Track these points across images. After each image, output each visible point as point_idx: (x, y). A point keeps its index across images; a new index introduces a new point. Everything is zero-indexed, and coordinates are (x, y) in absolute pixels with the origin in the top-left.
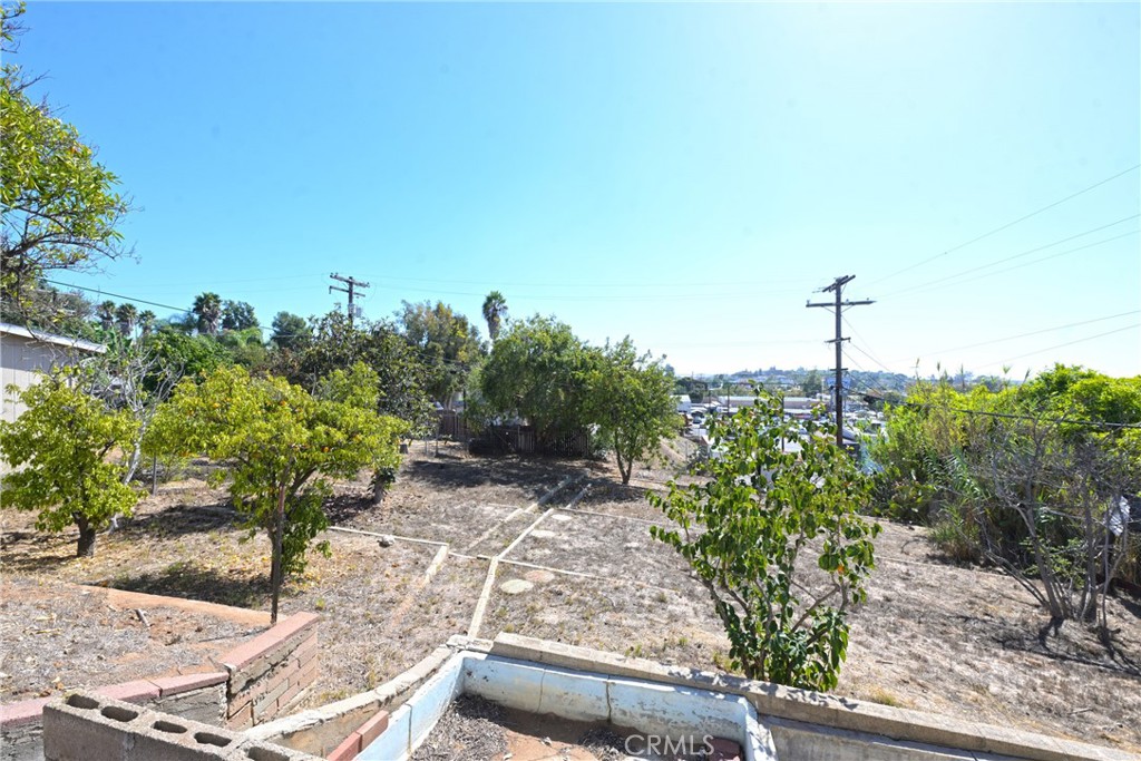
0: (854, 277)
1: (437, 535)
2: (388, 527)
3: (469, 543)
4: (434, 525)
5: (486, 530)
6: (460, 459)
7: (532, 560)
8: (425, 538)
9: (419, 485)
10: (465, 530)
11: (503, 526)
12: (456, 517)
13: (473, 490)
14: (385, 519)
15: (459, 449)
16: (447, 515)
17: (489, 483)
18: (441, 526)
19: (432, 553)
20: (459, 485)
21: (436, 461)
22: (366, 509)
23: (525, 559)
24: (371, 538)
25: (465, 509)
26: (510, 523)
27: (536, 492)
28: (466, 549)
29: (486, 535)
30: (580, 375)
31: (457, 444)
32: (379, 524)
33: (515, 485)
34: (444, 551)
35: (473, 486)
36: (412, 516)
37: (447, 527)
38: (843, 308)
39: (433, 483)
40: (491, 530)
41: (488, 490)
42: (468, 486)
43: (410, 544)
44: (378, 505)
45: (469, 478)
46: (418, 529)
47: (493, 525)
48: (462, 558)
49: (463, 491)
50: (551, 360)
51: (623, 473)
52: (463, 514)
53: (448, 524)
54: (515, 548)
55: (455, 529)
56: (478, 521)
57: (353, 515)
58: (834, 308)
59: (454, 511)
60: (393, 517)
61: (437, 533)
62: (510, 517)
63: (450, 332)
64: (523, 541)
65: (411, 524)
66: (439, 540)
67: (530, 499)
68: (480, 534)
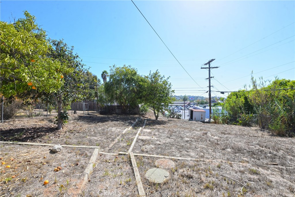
0: (215, 59)
1: (91, 142)
2: (62, 140)
3: (109, 145)
4: (89, 137)
5: (116, 138)
6: (96, 115)
7: (147, 152)
8: (83, 144)
9: (81, 123)
10: (105, 139)
11: (123, 136)
12: (99, 133)
13: (104, 123)
14: (61, 136)
15: (96, 113)
16: (95, 133)
17: (110, 121)
18: (92, 138)
19: (89, 154)
20: (98, 122)
21: (88, 116)
22: (52, 132)
23: (143, 151)
24: (45, 148)
25: (103, 130)
26: (125, 134)
27: (129, 123)
28: (108, 148)
29: (116, 140)
30: (141, 83)
31: (95, 112)
32: (57, 139)
33: (120, 121)
34: (97, 151)
35: (104, 122)
36: (77, 134)
37: (95, 138)
38: (211, 69)
39: (87, 122)
40: (118, 138)
41: (110, 123)
42: (102, 122)
43: (73, 149)
44: (59, 130)
45: (102, 120)
46: (80, 140)
47: (118, 135)
48: (109, 156)
49: (100, 124)
50: (131, 78)
51: (156, 116)
52: (103, 131)
53: (96, 136)
54: (135, 146)
55: (100, 139)
56: (110, 134)
57: (42, 136)
58: (208, 69)
59: (98, 131)
60: (66, 135)
61: (90, 141)
62: (124, 132)
63: (91, 80)
64: (137, 142)
65: (76, 138)
66: (92, 145)
67: (128, 125)
68: (113, 140)
